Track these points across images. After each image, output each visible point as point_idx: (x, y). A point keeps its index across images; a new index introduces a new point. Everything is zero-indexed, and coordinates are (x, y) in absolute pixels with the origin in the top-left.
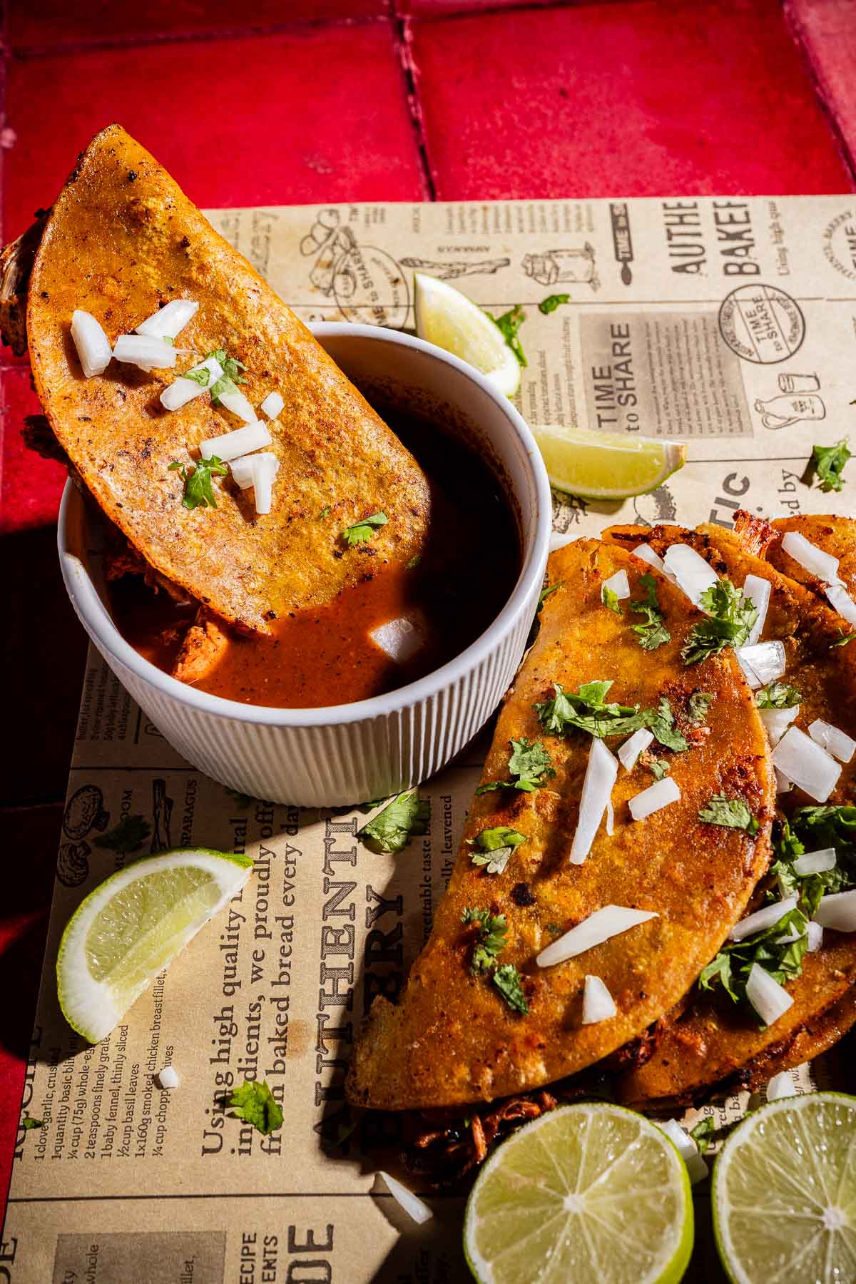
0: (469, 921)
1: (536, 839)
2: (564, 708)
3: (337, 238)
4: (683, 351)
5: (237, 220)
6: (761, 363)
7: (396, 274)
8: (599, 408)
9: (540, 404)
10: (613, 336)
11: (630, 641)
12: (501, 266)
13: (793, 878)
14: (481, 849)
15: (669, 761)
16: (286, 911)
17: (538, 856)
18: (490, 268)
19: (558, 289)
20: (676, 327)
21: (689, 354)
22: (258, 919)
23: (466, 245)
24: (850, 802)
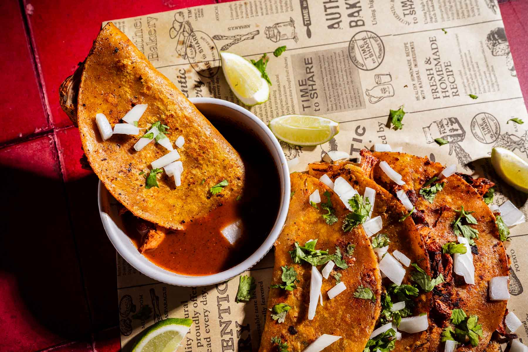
0: (274, 342)
1: (295, 307)
2: (300, 253)
3: (184, 27)
4: (335, 68)
5: (140, 22)
6: (367, 70)
7: (212, 45)
8: (303, 101)
9: (279, 101)
10: (306, 64)
11: (323, 221)
12: (256, 35)
13: (390, 313)
14: (275, 313)
15: (341, 273)
16: (207, 335)
17: (296, 315)
18: (250, 36)
19: (281, 44)
20: (331, 56)
21: (337, 69)
22: (198, 340)
23: (240, 25)
24: (409, 283)
